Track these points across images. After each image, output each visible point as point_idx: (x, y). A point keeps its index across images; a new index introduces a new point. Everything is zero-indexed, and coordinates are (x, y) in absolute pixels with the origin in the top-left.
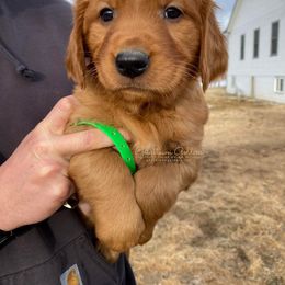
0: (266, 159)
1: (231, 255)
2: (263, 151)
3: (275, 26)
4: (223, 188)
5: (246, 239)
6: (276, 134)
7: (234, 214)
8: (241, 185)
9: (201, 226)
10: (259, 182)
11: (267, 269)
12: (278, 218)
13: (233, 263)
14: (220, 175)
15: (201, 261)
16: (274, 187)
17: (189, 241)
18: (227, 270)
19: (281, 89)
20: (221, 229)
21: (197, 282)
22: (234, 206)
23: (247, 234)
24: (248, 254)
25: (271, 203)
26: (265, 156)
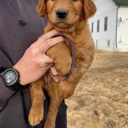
0: (104, 74)
1: (91, 113)
2: (102, 71)
3: (106, 19)
4: (87, 86)
5: (97, 106)
6: (107, 64)
7: (91, 97)
8: (94, 85)
9: (78, 102)
10: (101, 83)
11: (106, 118)
12: (110, 97)
13: (92, 116)
14: (85, 81)
15: (79, 116)
16: (108, 85)
17: (73, 108)
18: (90, 119)
19: (109, 45)
20: (86, 103)
21: (77, 125)
22: (92, 93)
23: (97, 104)
24: (98, 112)
25: (106, 91)
26: (103, 73)
